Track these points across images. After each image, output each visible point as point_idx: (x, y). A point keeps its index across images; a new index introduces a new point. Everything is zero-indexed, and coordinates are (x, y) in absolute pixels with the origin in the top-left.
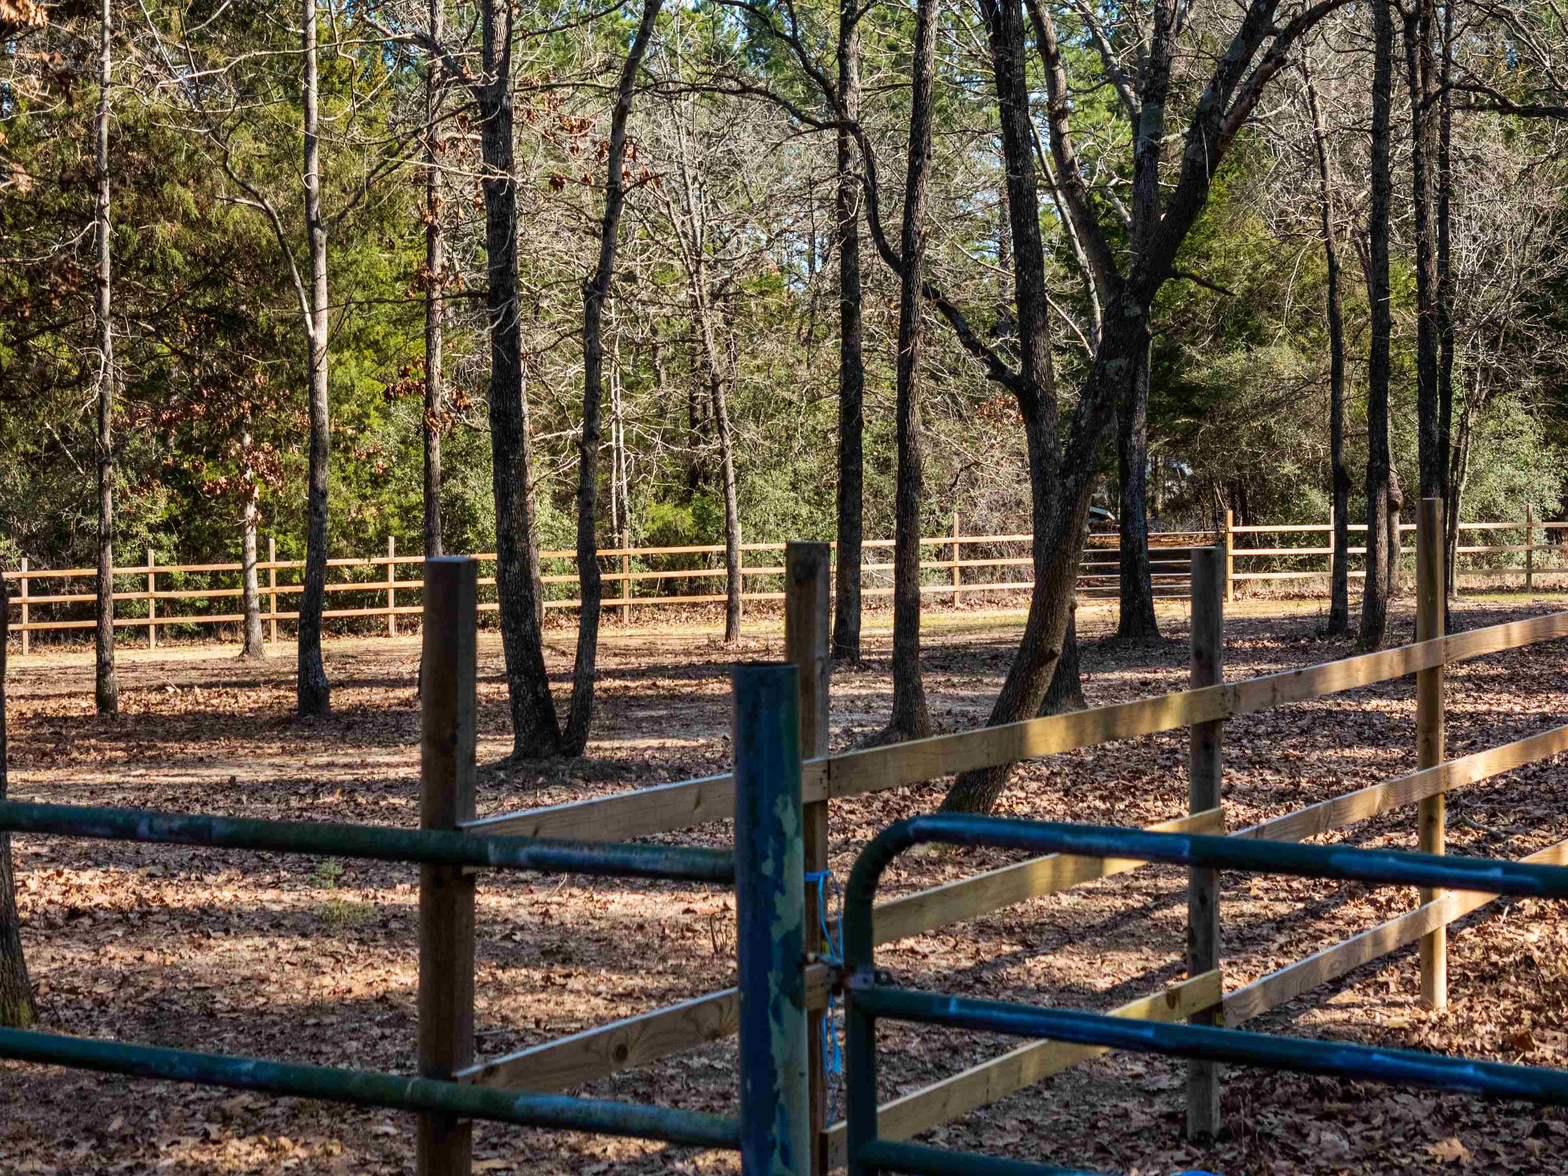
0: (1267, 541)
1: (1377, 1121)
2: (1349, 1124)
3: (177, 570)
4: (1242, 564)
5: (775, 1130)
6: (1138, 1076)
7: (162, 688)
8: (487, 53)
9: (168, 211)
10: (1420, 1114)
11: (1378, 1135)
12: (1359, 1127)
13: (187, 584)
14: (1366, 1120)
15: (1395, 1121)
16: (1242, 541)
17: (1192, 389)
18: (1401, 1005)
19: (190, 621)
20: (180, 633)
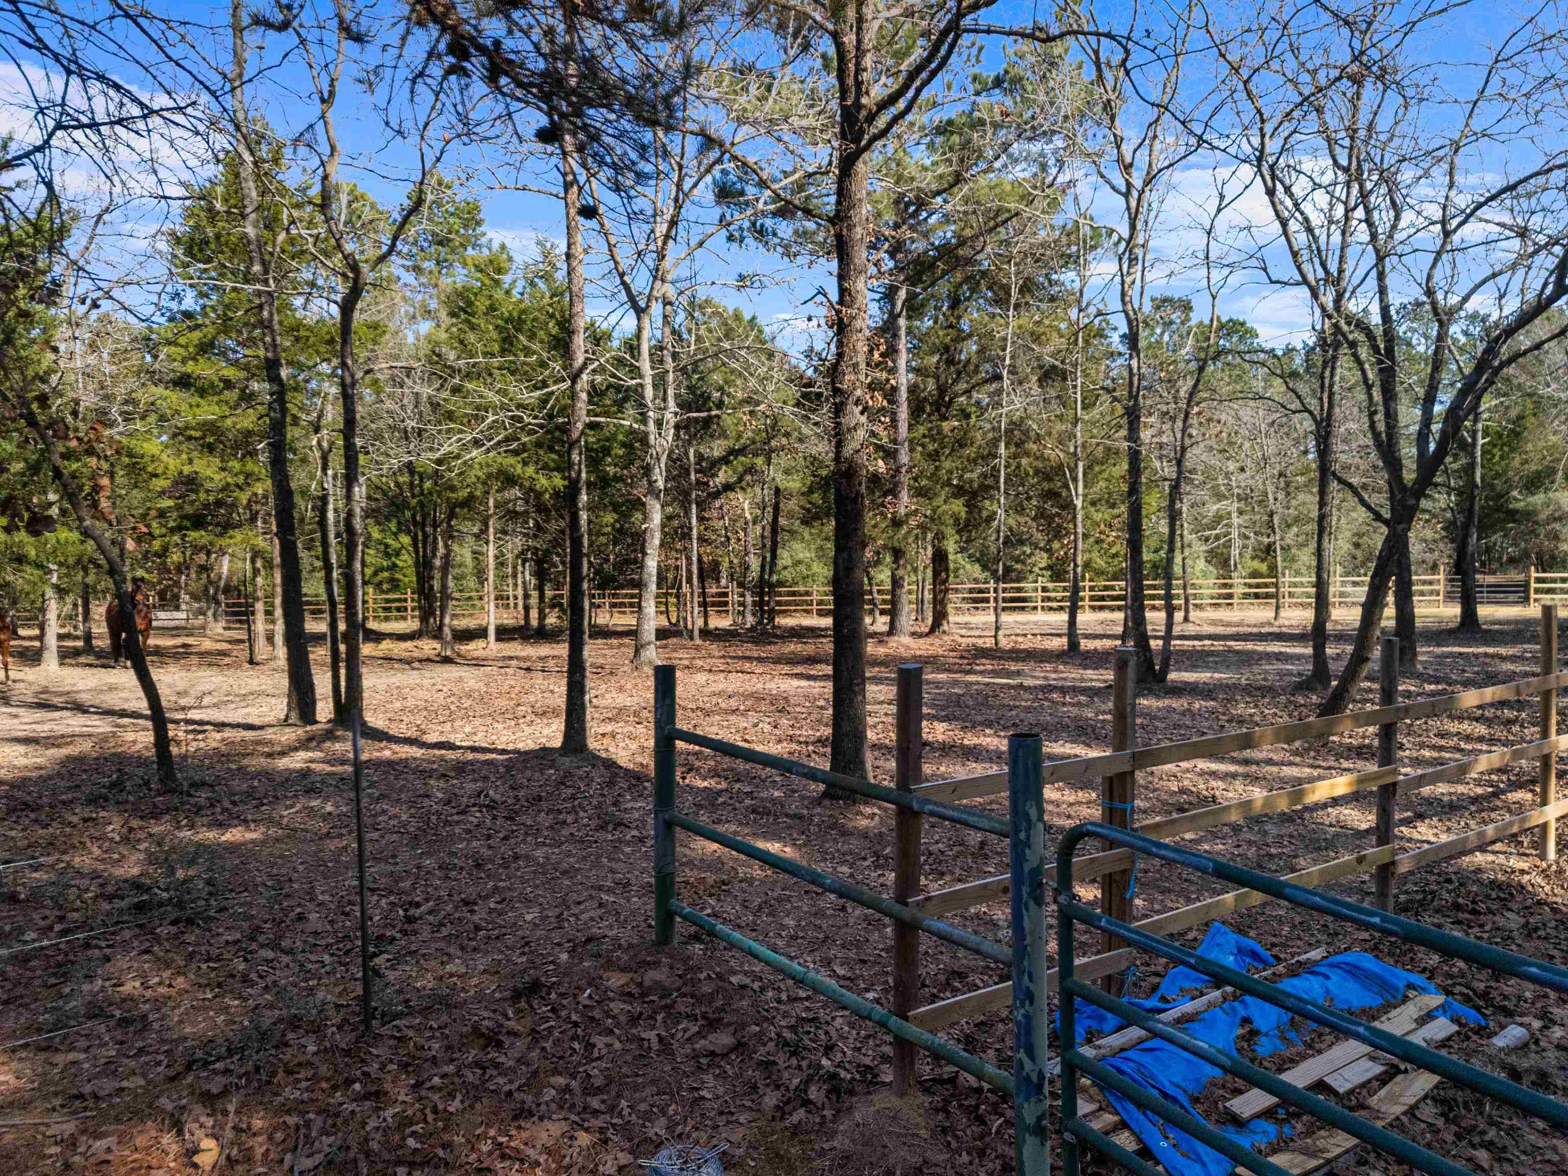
0: (1554, 581)
1: (1487, 928)
2: (1470, 927)
3: (1050, 585)
4: (1537, 591)
5: (1026, 963)
6: (1364, 882)
7: (1025, 635)
8: (1130, 392)
9: (1027, 454)
10: (1514, 926)
11: (1486, 935)
12: (1476, 930)
13: (1054, 590)
14: (1481, 926)
15: (1498, 929)
16: (1538, 580)
17: (1516, 511)
18: (1527, 855)
19: (1055, 605)
20: (1051, 609)
